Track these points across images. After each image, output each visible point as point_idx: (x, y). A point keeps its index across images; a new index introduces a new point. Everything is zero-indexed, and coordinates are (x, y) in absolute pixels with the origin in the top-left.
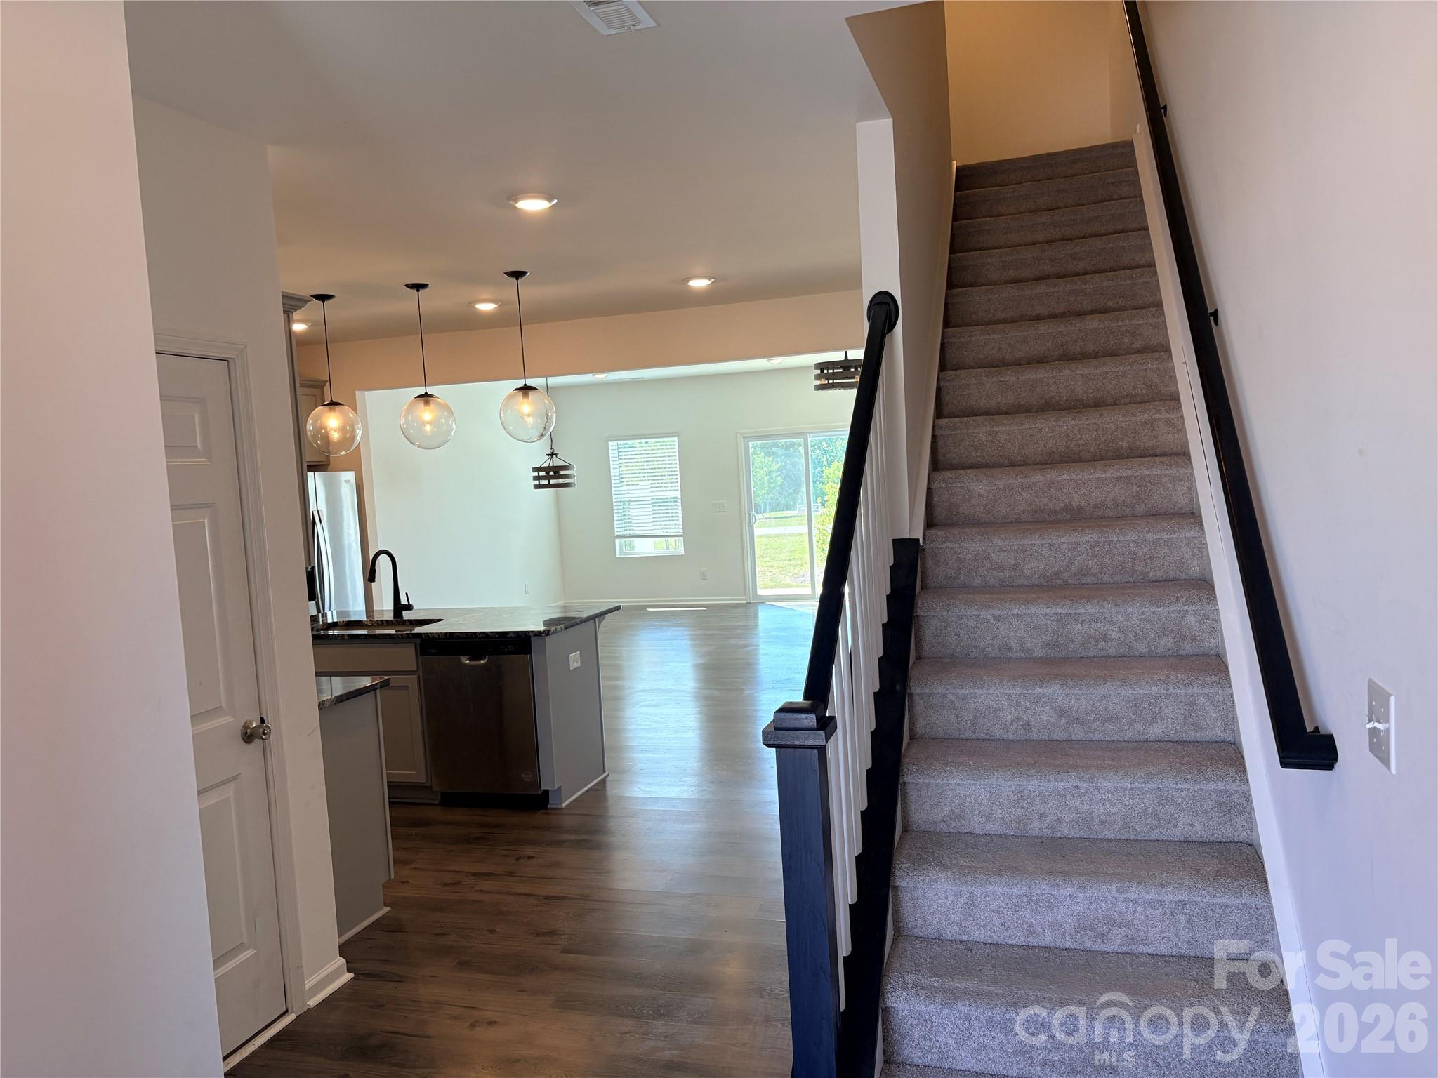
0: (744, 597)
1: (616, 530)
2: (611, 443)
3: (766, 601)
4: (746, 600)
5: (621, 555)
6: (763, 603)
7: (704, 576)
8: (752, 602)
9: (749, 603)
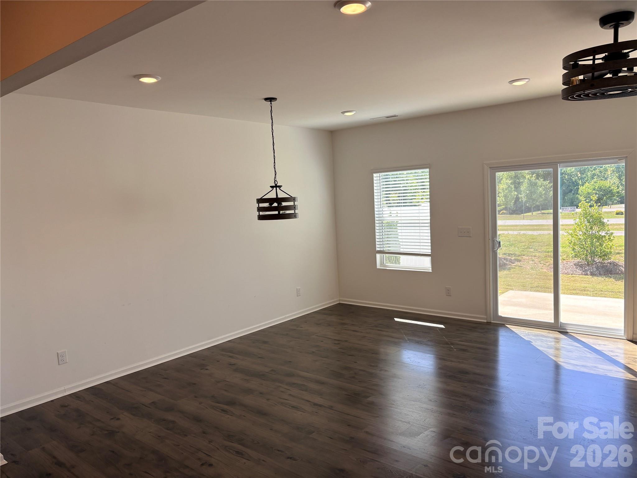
0: (486, 317)
1: (377, 246)
2: (375, 175)
3: (506, 323)
4: (487, 320)
5: (380, 267)
6: (503, 325)
7: (448, 293)
8: (492, 322)
9: (489, 323)
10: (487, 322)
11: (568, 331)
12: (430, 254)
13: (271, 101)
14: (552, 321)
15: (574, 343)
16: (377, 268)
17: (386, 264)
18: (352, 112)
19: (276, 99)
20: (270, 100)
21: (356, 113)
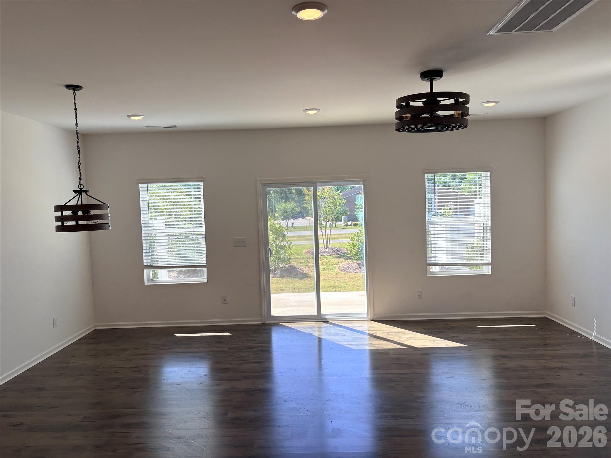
0: (261, 319)
1: (145, 261)
2: (140, 185)
3: (279, 322)
4: (262, 321)
5: (147, 283)
6: (277, 324)
7: (225, 301)
8: (267, 322)
9: (264, 324)
10: (262, 323)
11: (329, 320)
12: (206, 265)
13: (74, 90)
14: (316, 314)
15: (339, 329)
16: (145, 284)
17: (154, 280)
18: (141, 116)
19: (82, 87)
20: (74, 88)
21: (143, 118)
